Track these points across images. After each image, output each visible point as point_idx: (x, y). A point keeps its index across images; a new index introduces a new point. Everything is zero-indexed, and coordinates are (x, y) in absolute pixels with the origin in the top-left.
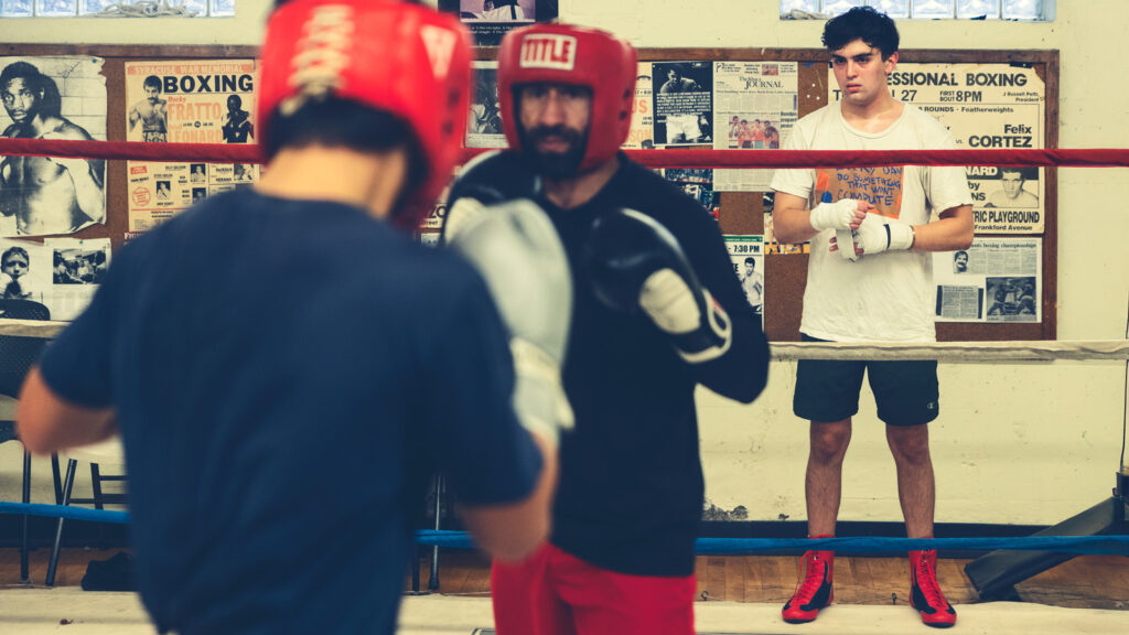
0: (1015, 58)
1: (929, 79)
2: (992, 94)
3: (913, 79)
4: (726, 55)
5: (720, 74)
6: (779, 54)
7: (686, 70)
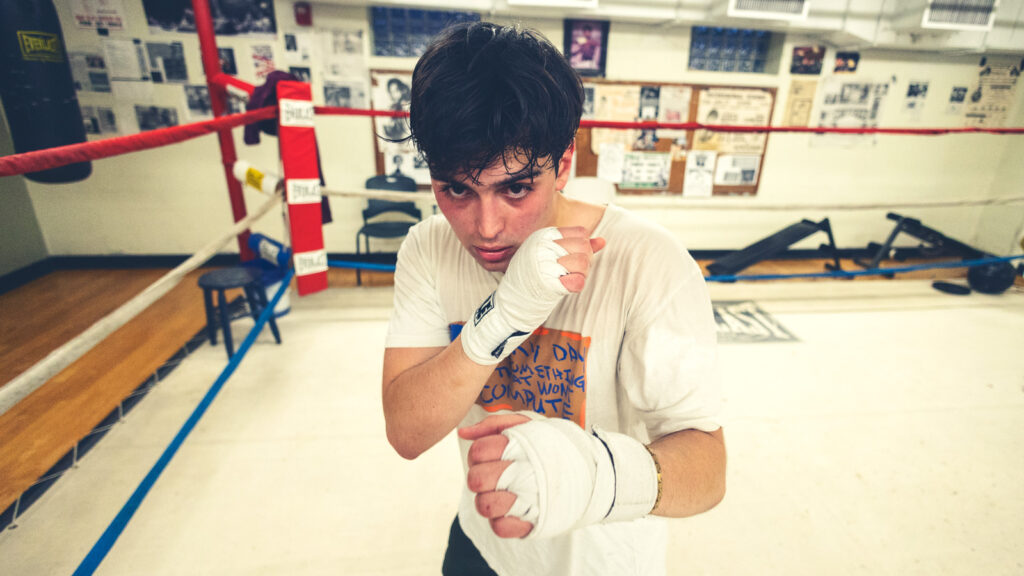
0: (764, 89)
1: (735, 96)
2: (755, 103)
3: (728, 96)
4: (666, 84)
5: (664, 92)
6: (685, 85)
7: (652, 90)
